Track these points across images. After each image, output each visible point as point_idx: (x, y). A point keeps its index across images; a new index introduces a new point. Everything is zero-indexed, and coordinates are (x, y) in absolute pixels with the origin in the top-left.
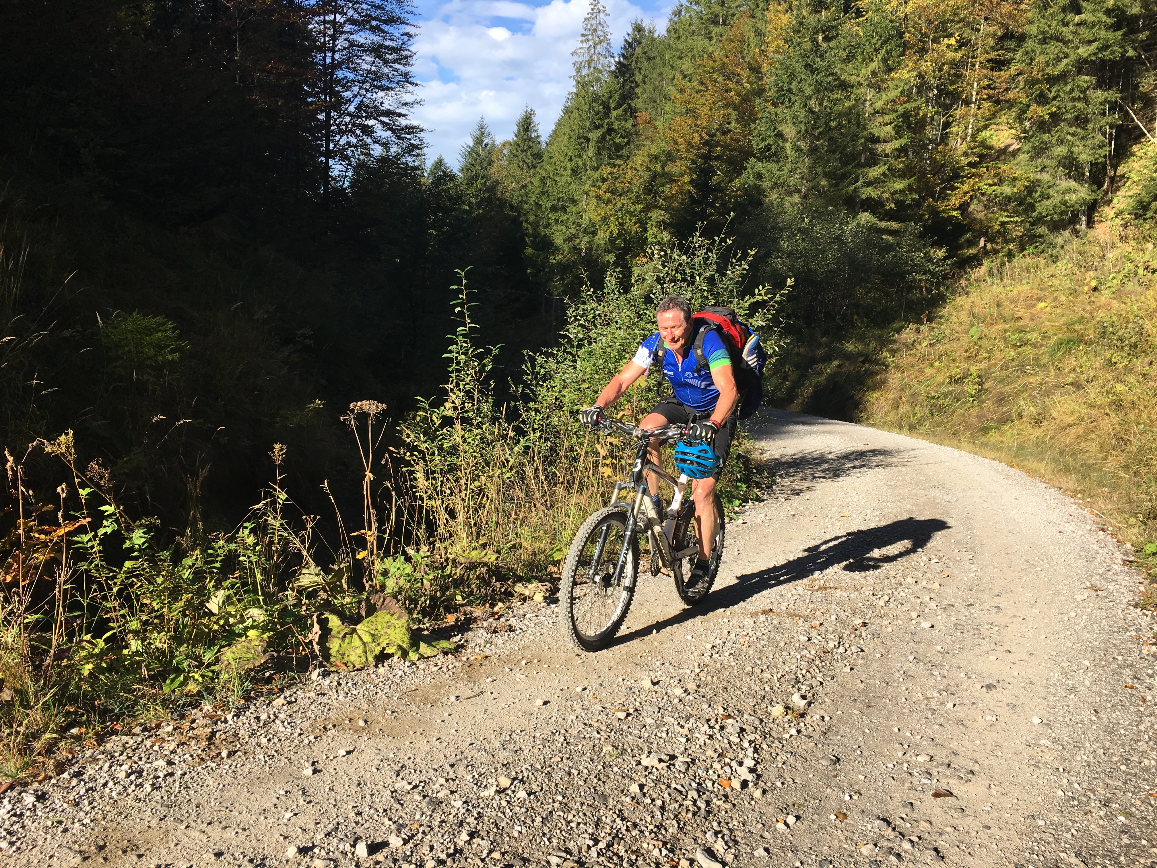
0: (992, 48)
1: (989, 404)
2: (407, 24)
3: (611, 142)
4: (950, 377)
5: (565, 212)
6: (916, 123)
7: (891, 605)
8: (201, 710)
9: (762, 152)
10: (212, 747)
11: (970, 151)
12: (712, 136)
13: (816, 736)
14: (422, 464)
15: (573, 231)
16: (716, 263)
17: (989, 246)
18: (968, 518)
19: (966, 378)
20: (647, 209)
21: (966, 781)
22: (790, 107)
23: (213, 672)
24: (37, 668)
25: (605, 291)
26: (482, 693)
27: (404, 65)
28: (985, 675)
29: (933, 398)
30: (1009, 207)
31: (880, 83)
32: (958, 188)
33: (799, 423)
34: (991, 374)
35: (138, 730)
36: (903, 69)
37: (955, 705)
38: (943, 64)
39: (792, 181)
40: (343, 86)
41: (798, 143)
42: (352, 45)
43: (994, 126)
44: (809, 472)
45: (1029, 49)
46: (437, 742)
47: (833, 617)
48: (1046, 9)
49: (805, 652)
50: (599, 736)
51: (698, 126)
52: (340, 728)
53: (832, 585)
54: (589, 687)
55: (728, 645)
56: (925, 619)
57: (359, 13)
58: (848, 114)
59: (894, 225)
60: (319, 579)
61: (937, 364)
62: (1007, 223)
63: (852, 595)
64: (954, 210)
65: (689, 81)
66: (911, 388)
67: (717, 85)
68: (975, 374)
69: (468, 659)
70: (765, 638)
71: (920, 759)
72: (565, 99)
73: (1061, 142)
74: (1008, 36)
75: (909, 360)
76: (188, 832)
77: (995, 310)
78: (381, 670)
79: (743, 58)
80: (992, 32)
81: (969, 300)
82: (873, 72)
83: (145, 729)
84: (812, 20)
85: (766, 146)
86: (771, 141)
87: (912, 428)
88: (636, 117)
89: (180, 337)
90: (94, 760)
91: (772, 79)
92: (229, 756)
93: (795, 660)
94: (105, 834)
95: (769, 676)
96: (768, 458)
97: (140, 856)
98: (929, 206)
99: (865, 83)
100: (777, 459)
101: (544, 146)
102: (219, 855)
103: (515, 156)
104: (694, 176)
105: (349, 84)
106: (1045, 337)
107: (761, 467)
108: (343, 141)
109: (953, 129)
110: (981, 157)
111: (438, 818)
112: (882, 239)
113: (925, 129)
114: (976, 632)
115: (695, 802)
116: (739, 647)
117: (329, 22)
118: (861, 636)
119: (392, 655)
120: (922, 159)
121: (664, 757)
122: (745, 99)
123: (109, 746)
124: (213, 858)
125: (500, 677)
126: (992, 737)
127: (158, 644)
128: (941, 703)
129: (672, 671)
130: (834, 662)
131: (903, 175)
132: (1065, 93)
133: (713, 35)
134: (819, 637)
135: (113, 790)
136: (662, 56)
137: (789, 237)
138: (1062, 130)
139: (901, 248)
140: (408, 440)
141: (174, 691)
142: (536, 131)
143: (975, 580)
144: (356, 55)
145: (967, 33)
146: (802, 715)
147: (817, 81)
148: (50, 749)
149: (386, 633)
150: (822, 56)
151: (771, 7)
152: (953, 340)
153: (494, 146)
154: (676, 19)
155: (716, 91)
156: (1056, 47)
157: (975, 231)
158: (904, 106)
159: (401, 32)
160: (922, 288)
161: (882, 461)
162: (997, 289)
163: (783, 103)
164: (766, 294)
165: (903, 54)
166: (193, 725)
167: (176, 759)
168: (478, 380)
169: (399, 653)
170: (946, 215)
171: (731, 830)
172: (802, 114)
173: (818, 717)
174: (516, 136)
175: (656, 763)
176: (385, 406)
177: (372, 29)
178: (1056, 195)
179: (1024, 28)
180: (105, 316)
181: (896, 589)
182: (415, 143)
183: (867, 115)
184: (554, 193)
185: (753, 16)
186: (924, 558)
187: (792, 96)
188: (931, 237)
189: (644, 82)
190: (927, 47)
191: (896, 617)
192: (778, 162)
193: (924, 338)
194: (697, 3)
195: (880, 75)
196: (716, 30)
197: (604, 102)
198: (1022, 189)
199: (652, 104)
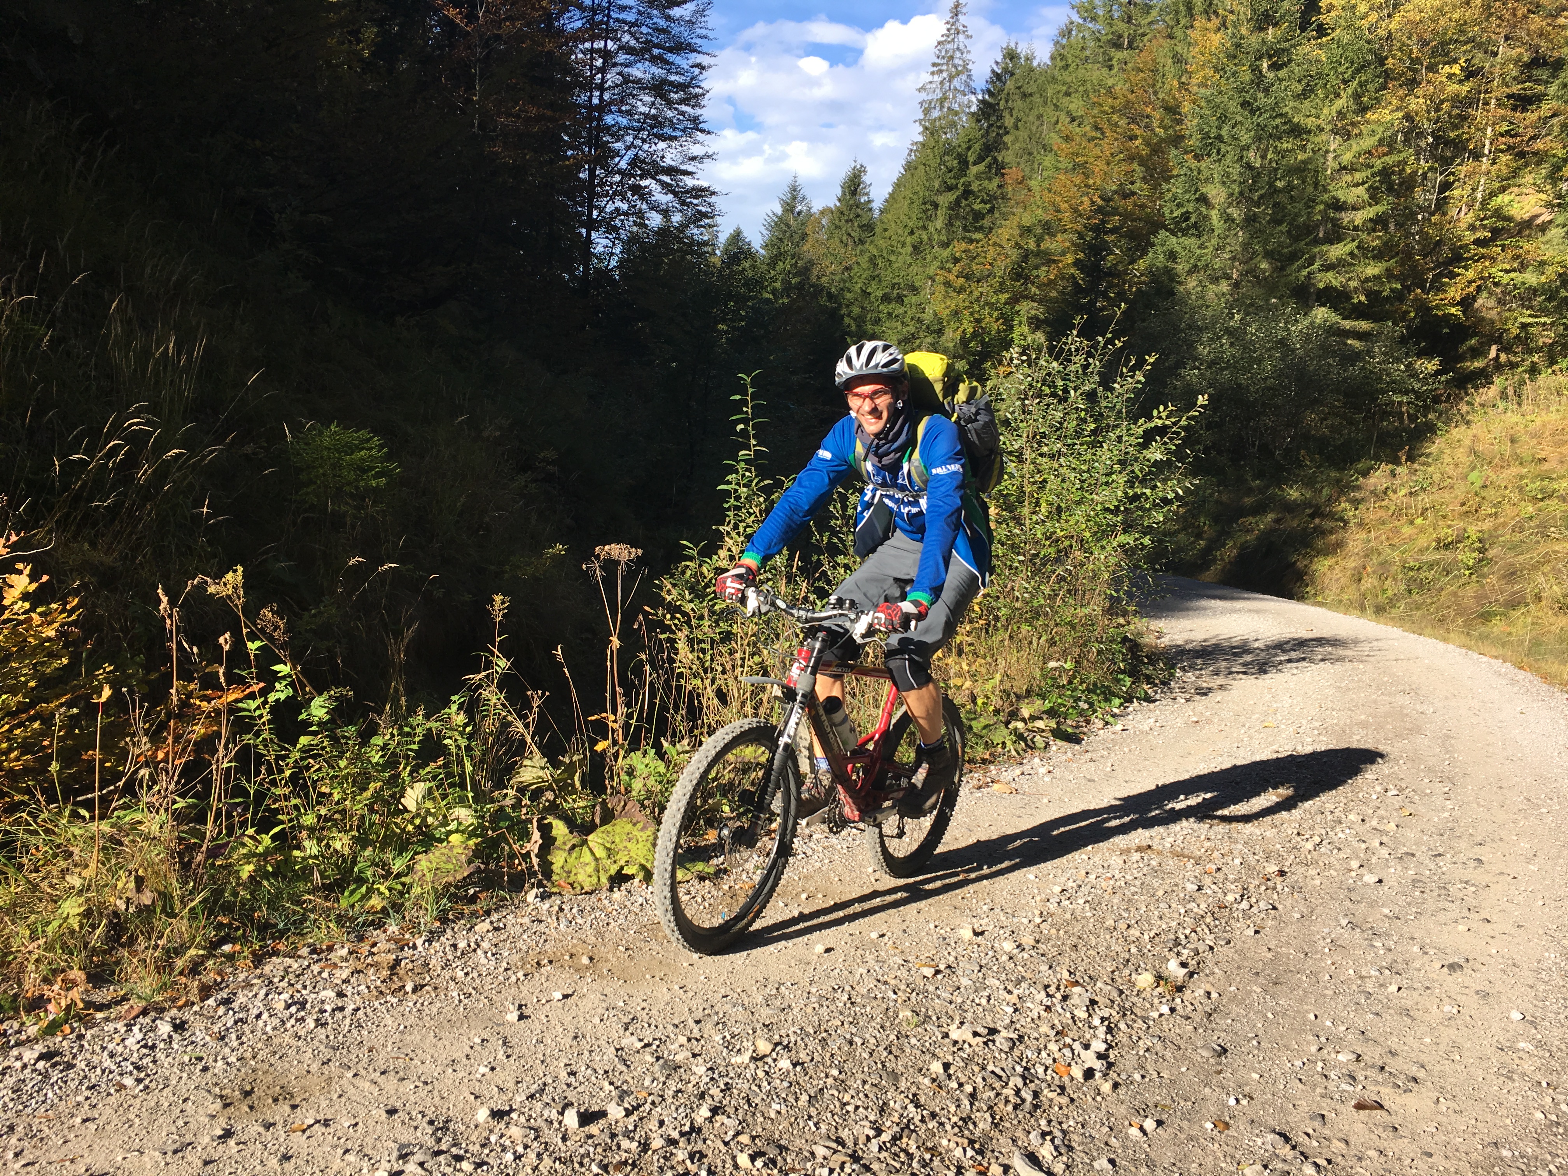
0: (1515, 79)
1: (1492, 579)
2: (699, 52)
3: (968, 209)
4: (1438, 541)
5: (902, 303)
6: (1401, 184)
7: (1323, 849)
8: (385, 932)
9: (1177, 223)
10: (395, 978)
11: (1479, 223)
12: (1107, 200)
13: (1197, 1017)
14: (686, 631)
15: (911, 329)
16: (1099, 373)
17: (1503, 357)
18: (1448, 737)
19: (1460, 542)
20: (1015, 300)
21: (1405, 1092)
22: (1219, 161)
23: (403, 884)
24: (186, 866)
27: (693, 106)
28: (1448, 951)
29: (1411, 569)
30: (1534, 303)
31: (1349, 128)
32: (1459, 275)
33: (1214, 597)
34: (1498, 537)
35: (305, 951)
36: (1384, 107)
37: (1400, 989)
38: (1442, 102)
39: (1217, 264)
40: (612, 135)
41: (1229, 211)
42: (626, 79)
43: (1516, 189)
44: (1224, 664)
46: (681, 991)
47: (1237, 861)
49: (1193, 905)
50: (895, 997)
51: (1088, 186)
52: (558, 964)
54: (889, 934)
55: (1085, 889)
56: (1371, 871)
57: (637, 39)
58: (1300, 169)
59: (1364, 325)
60: (546, 774)
61: (1419, 521)
62: (1530, 325)
64: (1454, 306)
65: (1079, 126)
66: (1379, 554)
67: (1119, 130)
68: (1474, 537)
69: (730, 887)
70: (1138, 883)
71: (1342, 1057)
72: (908, 151)
74: (1538, 61)
75: (1379, 514)
76: (356, 1081)
77: (1507, 448)
78: (617, 895)
79: (1155, 93)
80: (1515, 57)
81: (1470, 432)
82: (1339, 113)
83: (314, 951)
84: (1254, 40)
85: (1182, 214)
86: (1191, 207)
87: (1379, 610)
88: (1003, 175)
89: (389, 457)
90: (248, 985)
91: (1195, 122)
92: (415, 990)
93: (1176, 915)
94: (253, 1076)
95: (1138, 934)
96: (1167, 643)
97: (294, 1107)
98: (1416, 299)
99: (1328, 127)
100: (1179, 646)
101: (876, 213)
102: (392, 1112)
103: (837, 227)
104: (1081, 255)
105: (621, 132)
107: (1155, 656)
108: (610, 208)
109: (1455, 192)
110: (1495, 231)
111: (673, 1085)
112: (1346, 344)
113: (1412, 192)
114: (1443, 892)
115: (1018, 1092)
116: (1100, 892)
117: (598, 51)
118: (1274, 888)
119: (631, 877)
120: (1408, 234)
121: (980, 1030)
122: (1157, 149)
123: (267, 969)
124: (384, 1115)
125: (771, 913)
126: (1449, 1034)
127: (338, 845)
128: (1381, 985)
129: (1004, 919)
130: (1232, 922)
131: (1379, 255)
133: (1114, 62)
134: (1213, 887)
135: (268, 1024)
136: (1042, 91)
137: (1212, 339)
139: (1373, 357)
140: (669, 598)
141: (353, 906)
142: (867, 194)
143: (1449, 822)
144: (631, 94)
145: (1479, 58)
146: (1180, 989)
147: (1258, 125)
148: (195, 969)
149: (625, 847)
150: (1266, 91)
151: (1197, 24)
152: (1445, 488)
153: (809, 214)
154: (1064, 41)
155: (1116, 139)
157: (1483, 336)
158: (1383, 160)
159: (690, 62)
160: (1402, 414)
161: (1330, 654)
162: (1512, 418)
163: (1209, 155)
164: (1168, 417)
165: (1384, 87)
166: (375, 950)
167: (349, 990)
169: (641, 875)
170: (1440, 313)
171: (1064, 1132)
172: (1236, 171)
173: (1202, 992)
174: (840, 200)
175: (969, 1037)
176: (640, 552)
177: (654, 60)
179: (1562, 50)
180: (296, 428)
181: (1333, 828)
182: (704, 209)
183: (1329, 172)
184: (888, 277)
185: (1171, 37)
186: (1378, 788)
187: (1222, 146)
188: (1417, 343)
189: (1016, 128)
190: (1419, 78)
191: (1328, 866)
192: (1199, 236)
193: (1402, 485)
194: (1093, 19)
195: (1350, 116)
196: (1118, 55)
197: (959, 155)
198: (1554, 277)
199: (1026, 157)
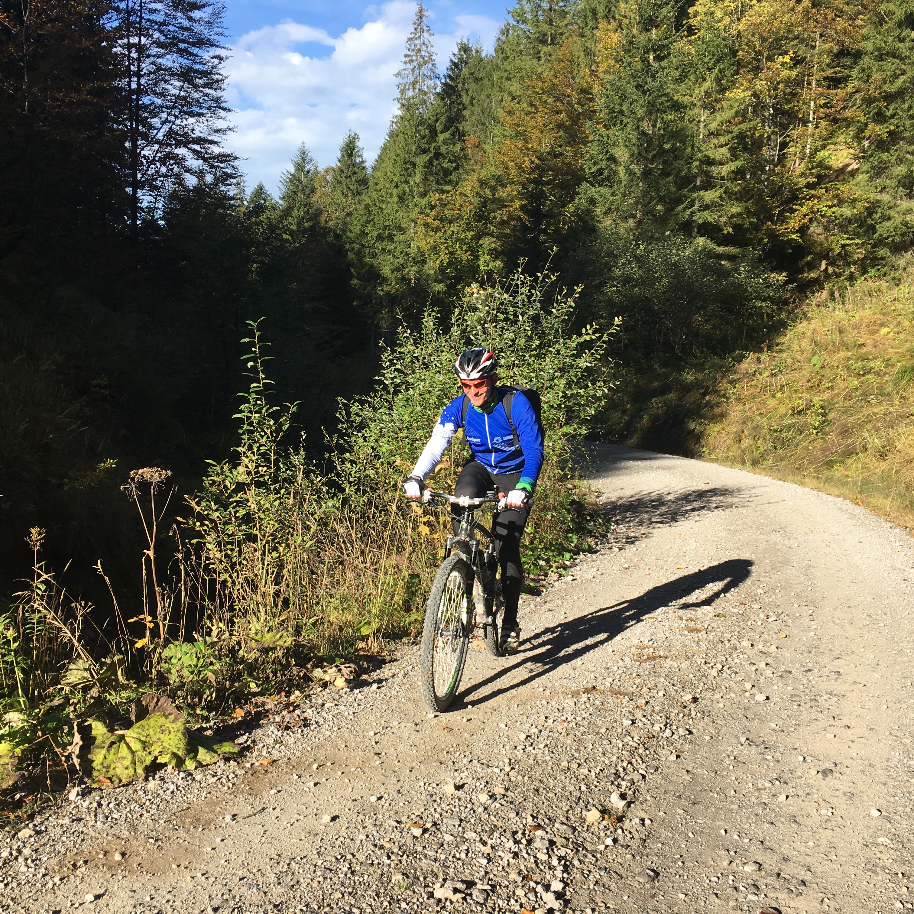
0: (828, 65)
1: (832, 436)
2: (217, 46)
3: (439, 167)
4: (793, 409)
5: (392, 241)
6: (753, 144)
7: (724, 675)
9: (595, 177)
11: (808, 172)
12: (542, 159)
13: (634, 845)
14: (214, 535)
15: (401, 260)
16: (540, 301)
17: (830, 270)
18: (809, 566)
19: (808, 409)
20: (478, 236)
21: (797, 896)
22: (622, 129)
25: (423, 332)
26: (264, 809)
27: (215, 90)
28: (821, 757)
29: (775, 431)
30: (850, 229)
31: (714, 104)
32: (797, 210)
34: (834, 404)
36: (738, 88)
37: (787, 797)
38: (778, 83)
39: (625, 207)
40: (150, 113)
41: (632, 167)
42: (159, 68)
43: (832, 147)
44: (646, 516)
45: (865, 66)
46: (203, 878)
47: (661, 694)
48: (882, 25)
49: (628, 739)
50: (388, 862)
51: (527, 149)
52: (93, 864)
53: (662, 654)
54: (386, 796)
55: (545, 733)
56: (760, 690)
57: (165, 35)
58: (681, 135)
59: (732, 250)
60: (88, 675)
61: (779, 395)
62: (848, 245)
63: (683, 665)
64: (794, 233)
65: (518, 103)
66: (752, 421)
67: (548, 106)
68: (818, 405)
69: (252, 765)
70: (586, 723)
71: (747, 868)
72: (390, 123)
73: (900, 161)
74: (844, 52)
75: (751, 391)
77: (837, 337)
78: (152, 785)
79: (573, 78)
80: (827, 49)
81: (811, 327)
82: (706, 92)
84: (642, 38)
85: (598, 170)
86: (603, 165)
87: (755, 463)
88: (464, 141)
91: (603, 100)
93: (615, 750)
95: (586, 772)
96: (604, 501)
98: (768, 229)
99: (700, 103)
100: (613, 503)
101: (369, 171)
103: (339, 182)
104: (526, 202)
105: (157, 110)
106: (888, 364)
107: (595, 513)
108: (151, 171)
109: (791, 150)
110: (819, 177)
112: (720, 264)
113: (761, 150)
114: (814, 703)
116: (556, 735)
117: (134, 45)
118: (690, 715)
119: (166, 765)
120: (759, 181)
121: (460, 885)
122: (576, 121)
125: (286, 786)
126: (826, 836)
128: (774, 795)
129: (480, 770)
130: (659, 750)
131: (740, 197)
132: (903, 111)
133: (542, 54)
134: (644, 720)
136: (489, 77)
137: (624, 264)
138: (901, 149)
139: (740, 274)
140: (198, 509)
142: (361, 156)
143: (814, 640)
144: (163, 80)
145: (802, 51)
146: (620, 819)
147: (649, 102)
149: (159, 739)
150: (653, 76)
151: (600, 26)
152: (795, 369)
153: (317, 172)
154: (504, 38)
155: (546, 113)
156: (893, 64)
157: (815, 254)
158: (739, 127)
159: (211, 54)
160: (763, 315)
161: (721, 502)
162: (839, 314)
163: (615, 125)
164: (594, 333)
165: (737, 73)
168: (274, 441)
169: (174, 762)
170: (786, 239)
172: (634, 137)
173: (637, 820)
174: (339, 161)
175: (449, 894)
176: (169, 473)
177: (180, 52)
178: (896, 216)
179: (860, 44)
181: (730, 655)
182: (229, 171)
183: (701, 137)
184: (380, 220)
185: (582, 35)
186: (762, 616)
187: (624, 118)
188: (770, 263)
189: (472, 104)
190: (761, 65)
191: (729, 689)
192: (611, 186)
193: (765, 368)
194: (524, 22)
195: (714, 95)
196: (544, 49)
197: (430, 125)
198: (862, 210)
199: (480, 127)
